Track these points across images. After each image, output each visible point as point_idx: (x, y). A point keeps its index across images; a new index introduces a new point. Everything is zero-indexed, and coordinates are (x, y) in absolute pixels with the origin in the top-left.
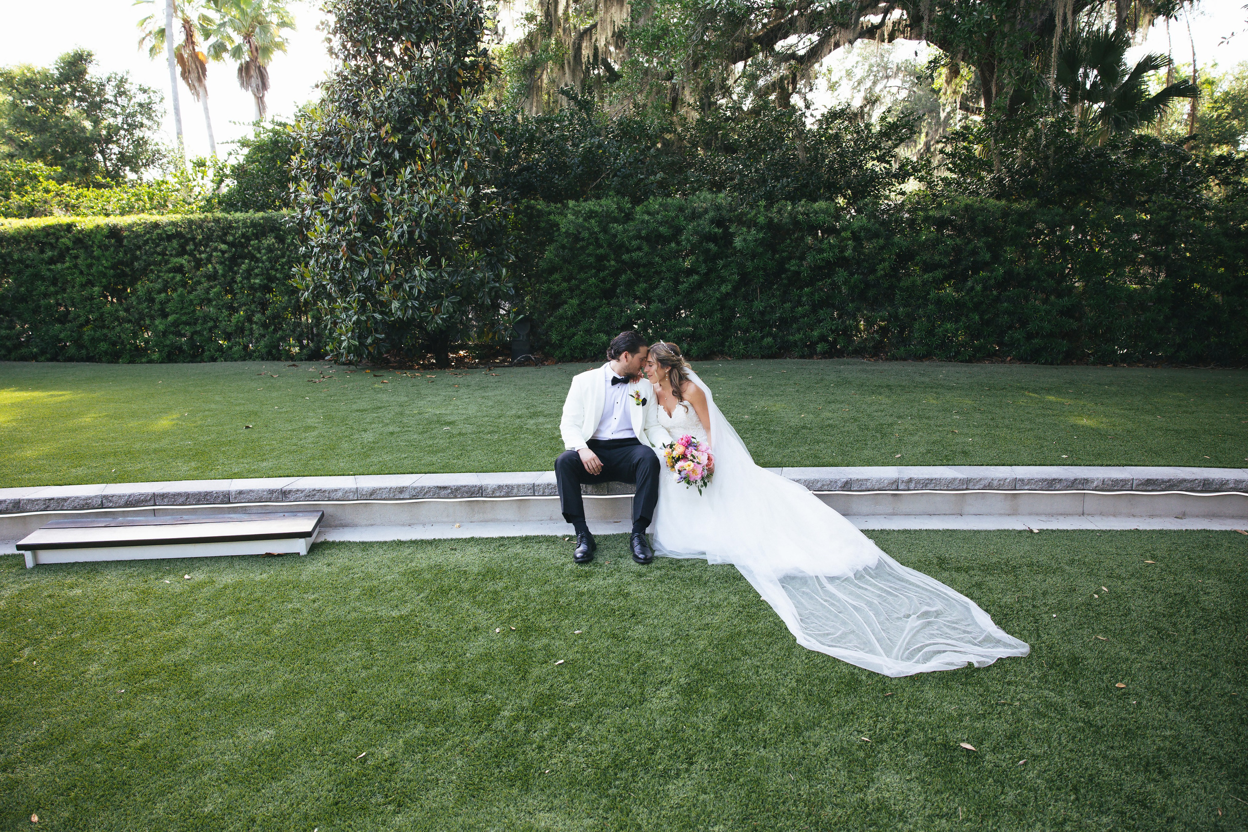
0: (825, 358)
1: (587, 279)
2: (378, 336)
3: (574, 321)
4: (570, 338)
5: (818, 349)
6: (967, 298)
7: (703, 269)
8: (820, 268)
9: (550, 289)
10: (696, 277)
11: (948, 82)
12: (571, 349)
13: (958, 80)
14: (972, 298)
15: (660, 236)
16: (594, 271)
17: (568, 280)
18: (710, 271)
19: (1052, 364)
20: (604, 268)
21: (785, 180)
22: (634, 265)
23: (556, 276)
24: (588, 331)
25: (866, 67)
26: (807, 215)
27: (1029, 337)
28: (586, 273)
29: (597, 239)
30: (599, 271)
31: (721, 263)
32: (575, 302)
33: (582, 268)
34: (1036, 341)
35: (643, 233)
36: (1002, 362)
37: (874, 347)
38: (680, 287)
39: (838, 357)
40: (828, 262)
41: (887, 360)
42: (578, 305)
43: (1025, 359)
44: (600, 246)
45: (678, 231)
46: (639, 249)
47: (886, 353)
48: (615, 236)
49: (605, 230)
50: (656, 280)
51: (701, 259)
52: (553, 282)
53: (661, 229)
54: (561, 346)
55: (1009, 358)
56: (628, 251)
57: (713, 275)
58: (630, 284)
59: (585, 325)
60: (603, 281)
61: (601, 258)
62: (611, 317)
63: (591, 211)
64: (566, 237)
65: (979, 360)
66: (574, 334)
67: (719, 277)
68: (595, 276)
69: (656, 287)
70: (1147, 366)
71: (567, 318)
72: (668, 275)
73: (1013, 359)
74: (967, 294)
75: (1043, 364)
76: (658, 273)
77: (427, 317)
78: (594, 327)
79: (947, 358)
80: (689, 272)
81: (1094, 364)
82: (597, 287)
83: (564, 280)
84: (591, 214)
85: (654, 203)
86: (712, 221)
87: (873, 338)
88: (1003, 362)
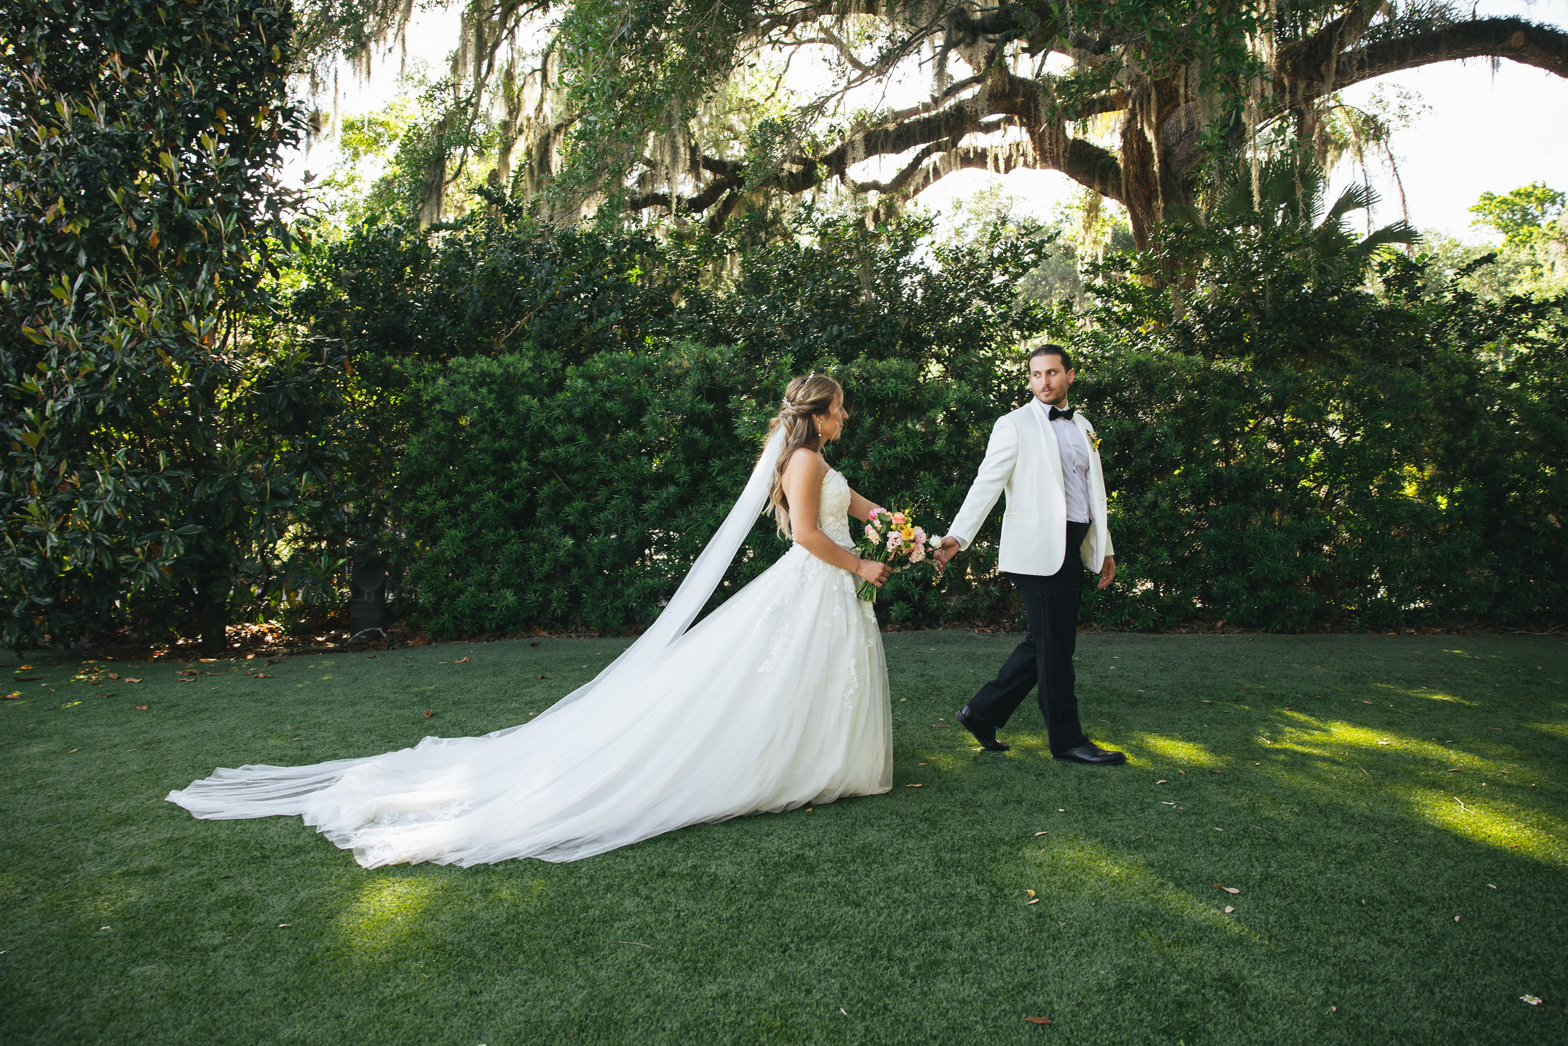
0: (907, 628)
1: (480, 493)
2: (37, 600)
3: (460, 567)
4: (453, 598)
5: (893, 614)
6: (1147, 521)
7: (683, 475)
8: (892, 472)
9: (415, 510)
10: (672, 489)
11: (1087, 228)
12: (455, 618)
13: (1098, 227)
14: (1155, 520)
15: (609, 417)
16: (492, 479)
17: (447, 494)
18: (696, 479)
19: (1293, 631)
20: (512, 475)
21: (836, 328)
22: (565, 468)
23: (425, 488)
24: (486, 585)
25: (980, 226)
26: (867, 380)
27: (1253, 587)
28: (480, 482)
29: (494, 423)
30: (503, 479)
31: (716, 464)
32: (457, 534)
33: (473, 474)
34: (1265, 593)
35: (578, 411)
36: (1209, 629)
37: (991, 608)
38: (646, 507)
39: (929, 626)
40: (905, 462)
41: (1013, 630)
42: (464, 540)
43: (1246, 624)
44: (502, 434)
45: (639, 408)
46: (571, 439)
47: (1012, 618)
48: (527, 417)
49: (509, 407)
50: (602, 494)
51: (681, 456)
52: (422, 499)
53: (608, 405)
54: (437, 611)
55: (1220, 623)
56: (553, 443)
57: (704, 487)
58: (559, 500)
59: (479, 573)
60: (509, 496)
61: (504, 457)
62: (526, 561)
63: (484, 374)
64: (443, 419)
65: (1169, 628)
66: (461, 591)
67: (715, 488)
68: (492, 488)
69: (603, 509)
70: (1449, 632)
71: (446, 562)
72: (623, 485)
73: (1227, 624)
74: (1147, 514)
75: (1278, 632)
76: (606, 482)
77: (131, 565)
78: (496, 578)
79: (1116, 624)
80: (661, 480)
81: (1362, 630)
82: (498, 506)
83: (442, 495)
84: (483, 379)
85: (598, 363)
86: (698, 390)
87: (988, 593)
88: (1211, 629)
